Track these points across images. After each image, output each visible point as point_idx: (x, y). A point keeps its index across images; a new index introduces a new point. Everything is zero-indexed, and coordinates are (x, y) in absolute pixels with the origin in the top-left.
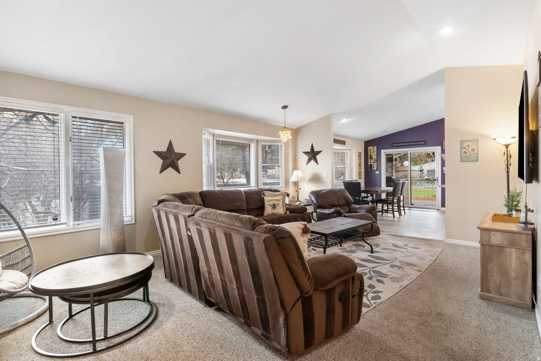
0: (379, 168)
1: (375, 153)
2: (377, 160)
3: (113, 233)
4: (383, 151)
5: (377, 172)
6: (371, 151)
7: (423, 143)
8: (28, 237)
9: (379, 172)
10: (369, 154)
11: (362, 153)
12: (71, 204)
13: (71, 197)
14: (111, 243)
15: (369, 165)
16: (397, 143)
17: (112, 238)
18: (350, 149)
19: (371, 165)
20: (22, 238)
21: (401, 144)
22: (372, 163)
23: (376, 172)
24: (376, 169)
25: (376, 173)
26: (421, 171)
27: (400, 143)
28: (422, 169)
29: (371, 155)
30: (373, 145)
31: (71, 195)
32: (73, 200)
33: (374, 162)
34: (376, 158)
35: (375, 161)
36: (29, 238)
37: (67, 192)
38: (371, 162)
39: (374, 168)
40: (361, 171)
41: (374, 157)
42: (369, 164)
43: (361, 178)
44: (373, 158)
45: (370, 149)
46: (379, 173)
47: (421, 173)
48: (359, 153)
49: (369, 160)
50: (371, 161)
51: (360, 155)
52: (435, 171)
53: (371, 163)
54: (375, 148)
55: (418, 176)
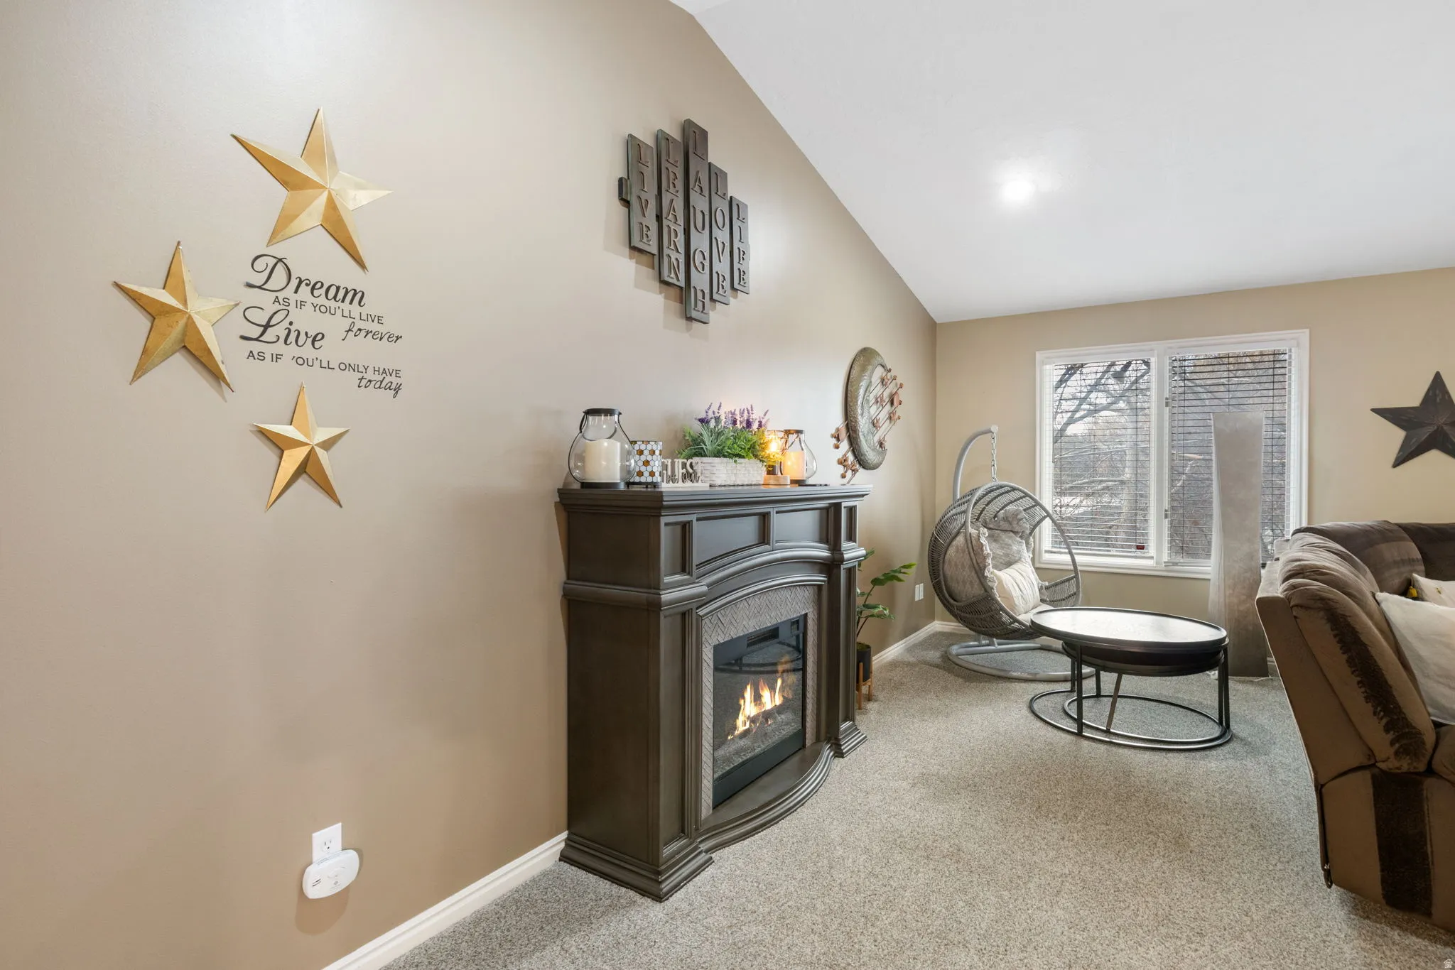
3: (1229, 592)
8: (1079, 568)
12: (1166, 523)
13: (1166, 511)
14: (1223, 609)
17: (1227, 601)
20: (1072, 568)
31: (1166, 505)
32: (1169, 516)
36: (1080, 571)
37: (1160, 500)
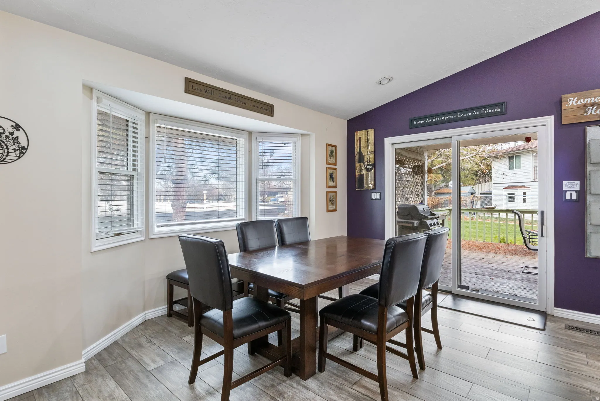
0: (379, 186)
1: (371, 148)
2: (374, 165)
4: (388, 141)
5: (375, 196)
6: (362, 141)
7: (497, 109)
9: (379, 194)
10: (357, 150)
11: (338, 148)
15: (357, 176)
16: (424, 118)
18: (302, 135)
19: (361, 176)
21: (435, 119)
22: (364, 172)
23: (373, 194)
24: (371, 186)
25: (373, 197)
26: (472, 194)
27: (431, 117)
28: (474, 192)
29: (360, 153)
30: (366, 128)
33: (368, 170)
34: (372, 160)
35: (370, 167)
38: (360, 169)
39: (368, 184)
40: (336, 192)
41: (369, 157)
42: (357, 173)
43: (335, 210)
44: (366, 160)
45: (360, 138)
46: (379, 197)
47: (472, 196)
48: (330, 145)
49: (357, 165)
50: (360, 166)
51: (332, 151)
52: (491, 194)
53: (361, 171)
54: (371, 132)
55: (468, 201)
